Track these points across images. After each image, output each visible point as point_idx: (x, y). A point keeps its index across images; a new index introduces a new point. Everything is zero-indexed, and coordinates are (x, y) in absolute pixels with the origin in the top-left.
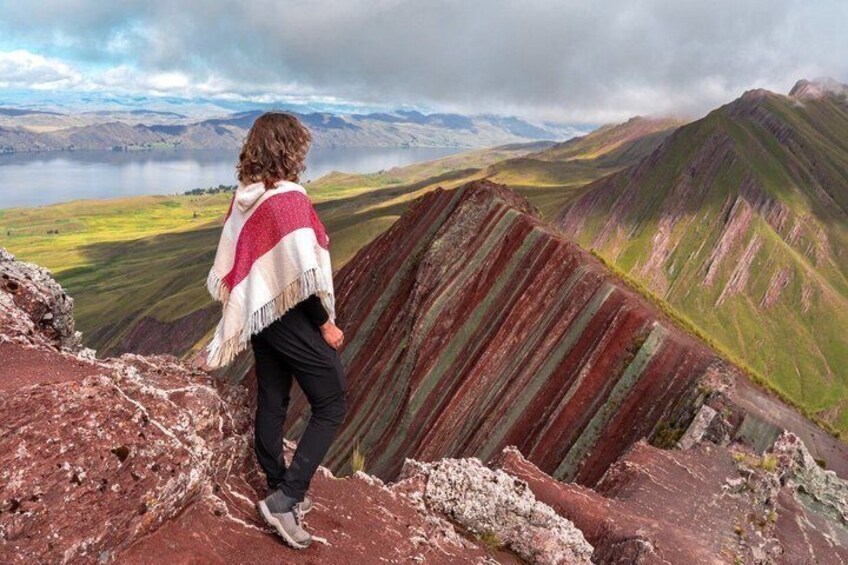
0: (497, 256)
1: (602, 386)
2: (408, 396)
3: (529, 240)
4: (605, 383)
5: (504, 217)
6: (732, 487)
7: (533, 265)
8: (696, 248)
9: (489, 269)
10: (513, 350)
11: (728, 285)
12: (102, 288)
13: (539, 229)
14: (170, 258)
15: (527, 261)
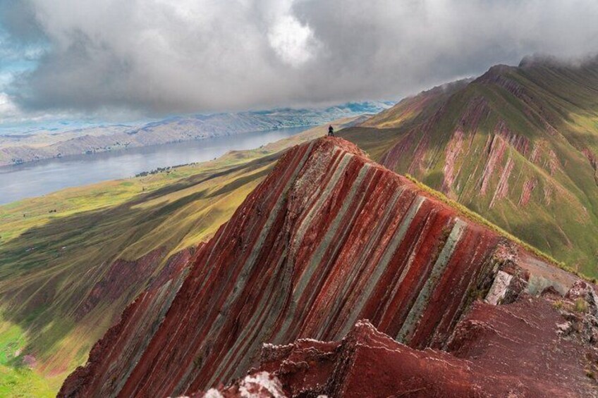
0: (342, 186)
1: (425, 267)
2: (292, 290)
3: (362, 172)
4: (427, 264)
5: (343, 159)
6: (564, 331)
7: (367, 189)
8: (472, 172)
9: (337, 195)
10: (360, 249)
11: (496, 193)
12: (88, 244)
13: (368, 165)
14: (131, 219)
15: (362, 188)
